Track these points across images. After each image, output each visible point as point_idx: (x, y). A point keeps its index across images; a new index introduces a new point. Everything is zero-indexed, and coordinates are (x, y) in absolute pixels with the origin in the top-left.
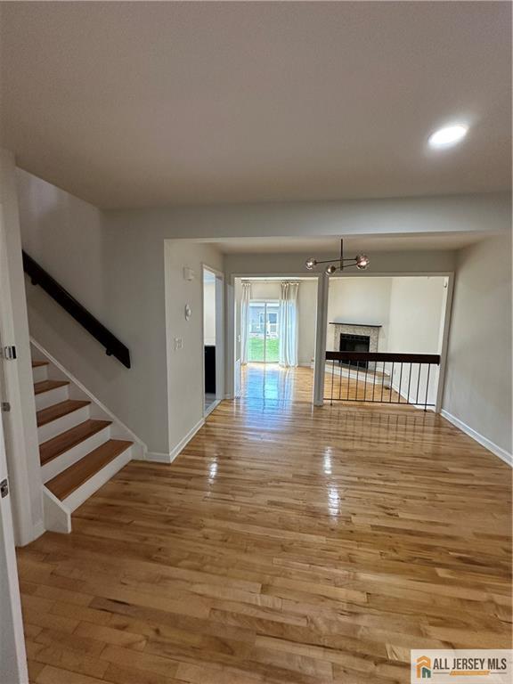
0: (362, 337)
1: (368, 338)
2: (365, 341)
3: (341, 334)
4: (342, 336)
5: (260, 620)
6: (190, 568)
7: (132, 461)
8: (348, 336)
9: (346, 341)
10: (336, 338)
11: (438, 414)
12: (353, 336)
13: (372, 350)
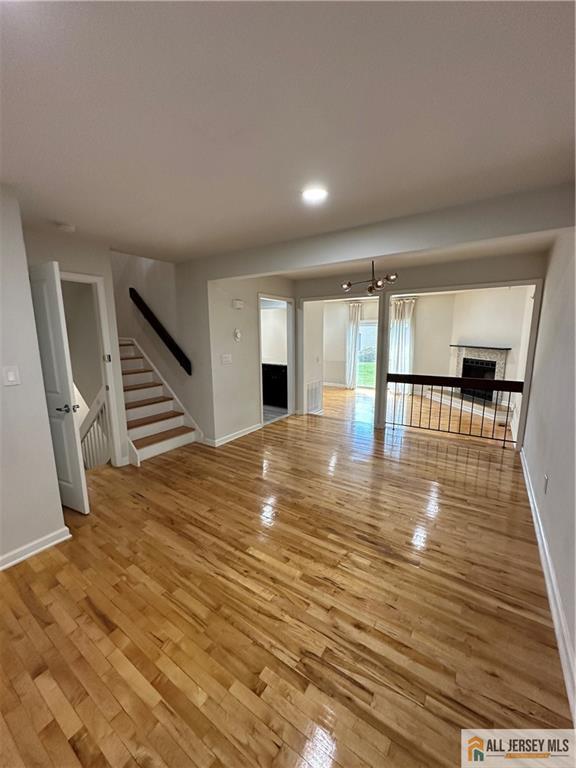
0: (488, 363)
1: (493, 364)
2: (490, 367)
3: (465, 359)
4: (466, 361)
5: (196, 519)
6: (181, 493)
7: (195, 442)
8: (472, 361)
9: (469, 366)
10: (458, 363)
11: (517, 452)
12: (477, 362)
13: (497, 377)
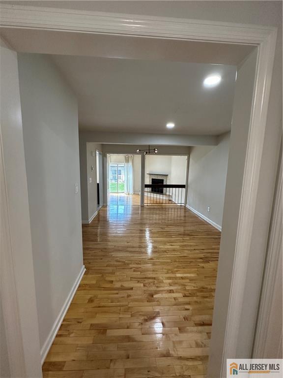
0: (161, 180)
3: (152, 179)
8: (155, 180)
11: (185, 206)
